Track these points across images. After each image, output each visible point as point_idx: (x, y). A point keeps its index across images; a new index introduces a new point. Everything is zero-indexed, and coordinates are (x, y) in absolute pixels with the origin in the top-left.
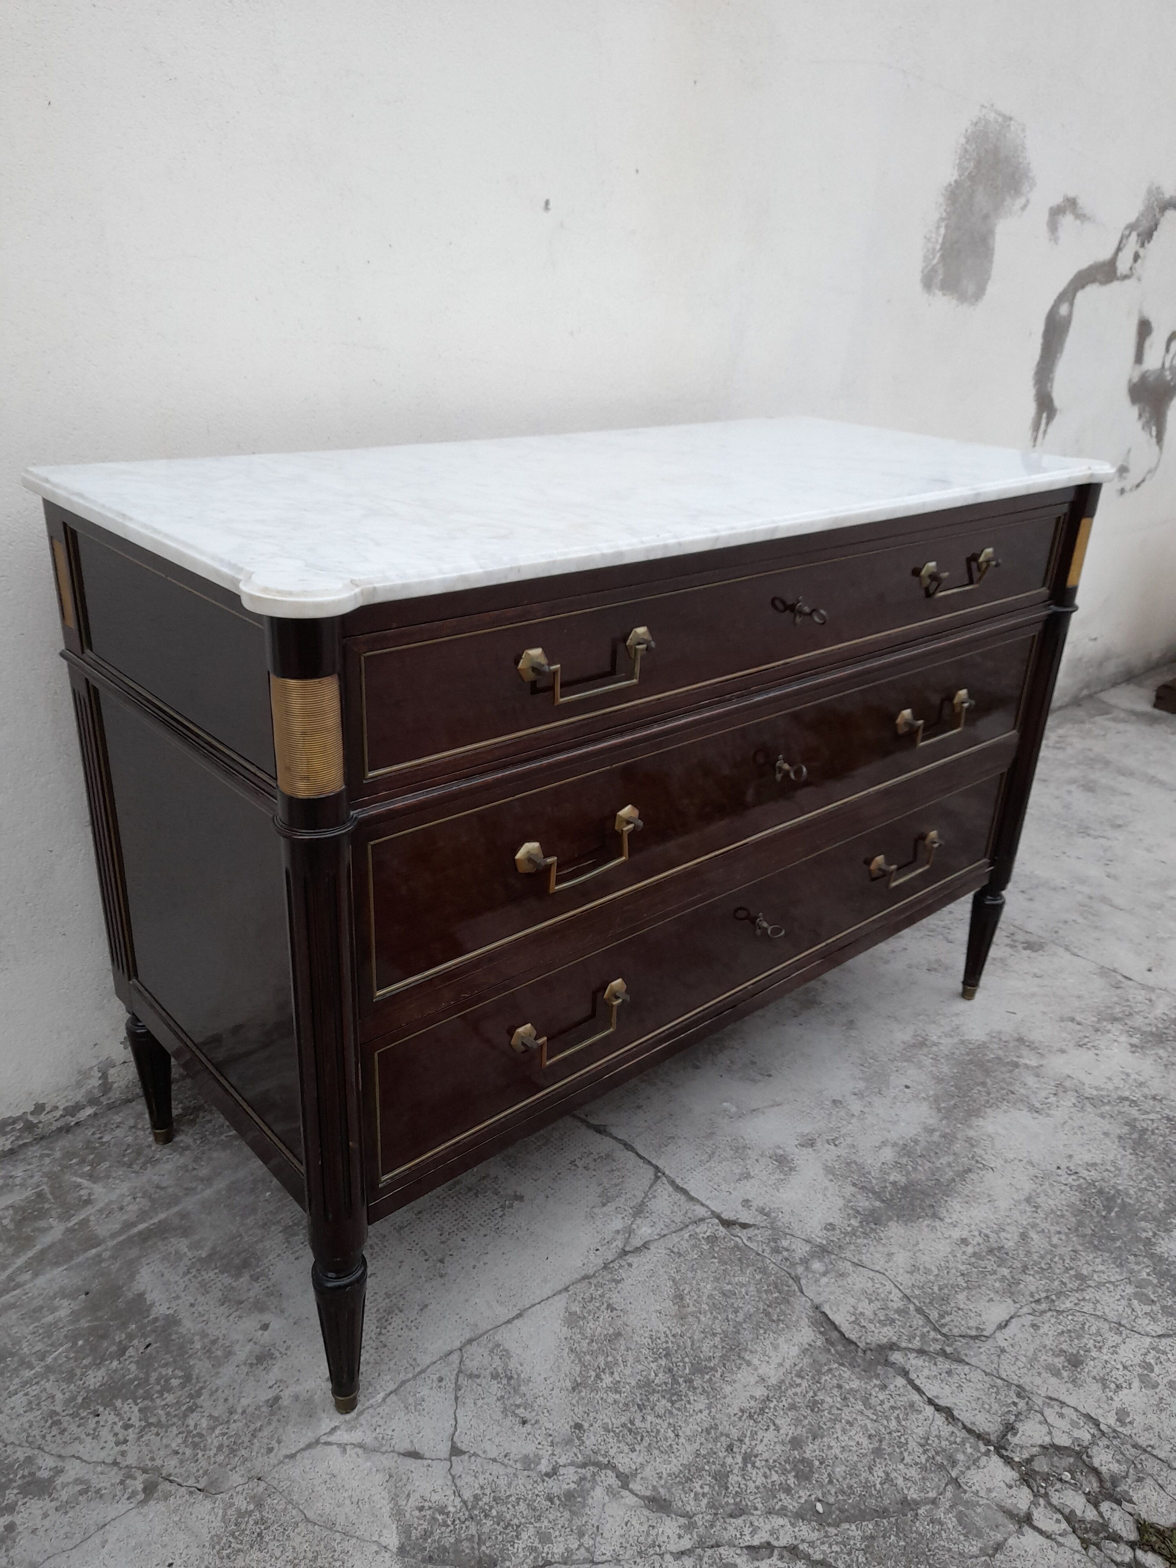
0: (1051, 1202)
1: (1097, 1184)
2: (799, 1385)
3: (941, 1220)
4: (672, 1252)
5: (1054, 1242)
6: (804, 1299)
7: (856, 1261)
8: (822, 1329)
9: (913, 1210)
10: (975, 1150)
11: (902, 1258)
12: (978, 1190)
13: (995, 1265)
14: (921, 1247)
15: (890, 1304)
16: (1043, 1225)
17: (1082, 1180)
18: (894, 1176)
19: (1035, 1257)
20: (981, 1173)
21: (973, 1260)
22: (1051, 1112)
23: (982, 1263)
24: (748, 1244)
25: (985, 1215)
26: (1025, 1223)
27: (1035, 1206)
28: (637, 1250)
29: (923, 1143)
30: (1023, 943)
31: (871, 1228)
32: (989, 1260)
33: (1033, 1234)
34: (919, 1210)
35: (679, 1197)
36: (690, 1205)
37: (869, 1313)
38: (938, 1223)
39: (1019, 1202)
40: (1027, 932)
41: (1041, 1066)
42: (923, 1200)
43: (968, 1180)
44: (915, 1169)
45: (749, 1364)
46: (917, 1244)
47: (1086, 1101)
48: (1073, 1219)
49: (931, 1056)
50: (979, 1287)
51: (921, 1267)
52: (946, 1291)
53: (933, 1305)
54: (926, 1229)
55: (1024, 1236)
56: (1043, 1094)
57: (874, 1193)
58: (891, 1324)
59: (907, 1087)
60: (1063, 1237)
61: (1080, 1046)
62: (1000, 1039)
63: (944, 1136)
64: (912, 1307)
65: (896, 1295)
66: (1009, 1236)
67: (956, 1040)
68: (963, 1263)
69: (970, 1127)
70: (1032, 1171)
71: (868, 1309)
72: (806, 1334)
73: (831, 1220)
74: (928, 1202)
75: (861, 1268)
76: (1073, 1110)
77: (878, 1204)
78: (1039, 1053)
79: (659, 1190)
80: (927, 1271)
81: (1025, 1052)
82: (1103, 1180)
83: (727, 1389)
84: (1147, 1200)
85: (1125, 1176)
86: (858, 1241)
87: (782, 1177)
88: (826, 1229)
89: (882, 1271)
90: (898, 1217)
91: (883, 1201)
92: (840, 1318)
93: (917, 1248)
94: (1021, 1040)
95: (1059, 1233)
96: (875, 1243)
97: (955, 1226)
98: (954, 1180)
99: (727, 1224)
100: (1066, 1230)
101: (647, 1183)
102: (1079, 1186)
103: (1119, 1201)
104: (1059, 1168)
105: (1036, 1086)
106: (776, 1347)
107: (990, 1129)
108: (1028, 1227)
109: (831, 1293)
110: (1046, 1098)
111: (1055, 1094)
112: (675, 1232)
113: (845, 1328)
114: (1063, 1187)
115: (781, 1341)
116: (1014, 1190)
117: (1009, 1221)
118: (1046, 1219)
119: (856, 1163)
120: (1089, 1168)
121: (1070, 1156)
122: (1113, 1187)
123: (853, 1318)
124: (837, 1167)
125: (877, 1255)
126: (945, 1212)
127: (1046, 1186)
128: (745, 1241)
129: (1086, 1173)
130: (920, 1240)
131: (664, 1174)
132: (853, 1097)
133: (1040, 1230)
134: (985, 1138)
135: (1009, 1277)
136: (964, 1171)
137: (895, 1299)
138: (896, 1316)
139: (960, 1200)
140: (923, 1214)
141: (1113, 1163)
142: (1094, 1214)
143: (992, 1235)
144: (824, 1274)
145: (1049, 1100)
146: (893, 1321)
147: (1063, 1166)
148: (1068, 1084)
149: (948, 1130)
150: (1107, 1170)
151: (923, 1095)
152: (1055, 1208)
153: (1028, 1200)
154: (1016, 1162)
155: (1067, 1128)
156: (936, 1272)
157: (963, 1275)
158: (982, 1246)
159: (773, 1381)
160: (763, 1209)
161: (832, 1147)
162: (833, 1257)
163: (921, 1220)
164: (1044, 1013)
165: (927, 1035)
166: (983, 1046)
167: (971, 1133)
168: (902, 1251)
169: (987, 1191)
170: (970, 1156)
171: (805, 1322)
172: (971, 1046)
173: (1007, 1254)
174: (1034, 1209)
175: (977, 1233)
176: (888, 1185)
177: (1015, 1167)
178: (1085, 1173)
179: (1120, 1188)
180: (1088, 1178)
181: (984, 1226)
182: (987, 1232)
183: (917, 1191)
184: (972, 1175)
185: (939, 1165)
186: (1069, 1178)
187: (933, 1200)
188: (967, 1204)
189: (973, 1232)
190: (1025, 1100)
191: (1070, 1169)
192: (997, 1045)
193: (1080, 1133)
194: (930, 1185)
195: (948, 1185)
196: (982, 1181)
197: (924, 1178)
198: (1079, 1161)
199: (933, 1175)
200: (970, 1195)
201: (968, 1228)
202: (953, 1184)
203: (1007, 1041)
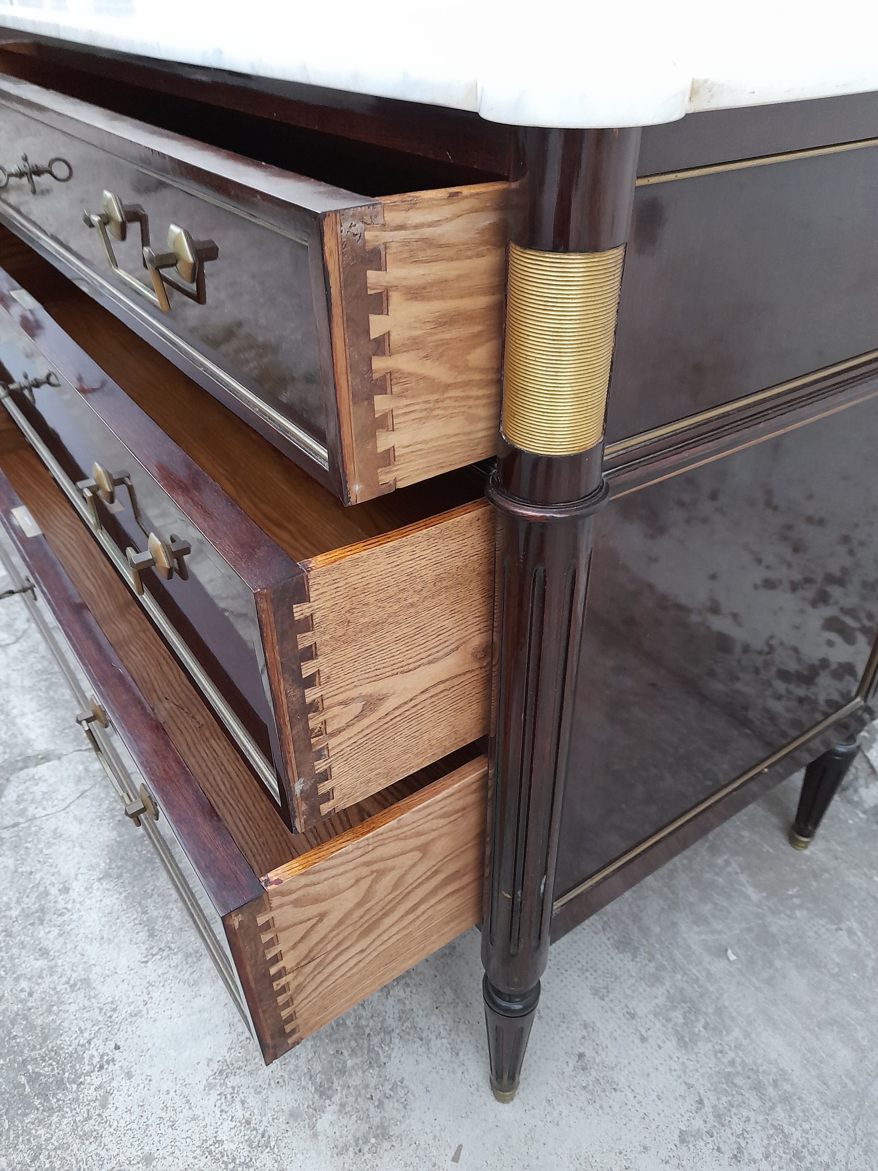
0: (73, 1008)
1: (75, 1087)
2: (6, 733)
3: (99, 879)
5: (21, 981)
6: (71, 750)
7: (87, 793)
8: (40, 757)
9: (122, 858)
10: (180, 956)
11: (73, 829)
12: (122, 932)
13: (26, 906)
14: (78, 849)
15: (34, 806)
16: (47, 980)
17: (87, 1068)
19: (15, 951)
20: (143, 947)
21: (41, 889)
22: (214, 1095)
23: (33, 896)
25: (87, 924)
26: (60, 962)
27: (75, 984)
31: (116, 816)
32: (35, 903)
33: (41, 963)
34: (120, 864)
37: (35, 789)
38: (97, 874)
39: (88, 969)
41: (315, 1135)
42: (129, 871)
43: (140, 928)
45: (39, 711)
46: (82, 847)
48: (39, 1022)
50: (11, 882)
51: (56, 841)
52: (22, 852)
53: (15, 836)
54: (94, 861)
55: (44, 952)
56: (253, 1101)
58: (17, 801)
60: (23, 995)
62: (389, 1097)
64: (22, 820)
65: (42, 813)
66: (51, 936)
67: (392, 1022)
68: (42, 879)
70: (124, 1010)
71: (39, 790)
72: (41, 745)
74: (126, 875)
75: (78, 795)
76: (210, 1132)
78: (346, 1148)
80: (49, 845)
81: (351, 1126)
82: (76, 1100)
83: (28, 697)
84: (21, 1147)
85: (70, 1140)
86: (107, 802)
89: (68, 809)
90: (119, 842)
92: (43, 769)
93: (77, 845)
94: (383, 1132)
95: (30, 994)
96: (98, 814)
97: (86, 889)
98: (145, 912)
100: (29, 1004)
102: (81, 1060)
103: (37, 1102)
104: (117, 1047)
105: (272, 1099)
106: (42, 727)
107: (206, 989)
108: (52, 963)
109: (67, 769)
110: (243, 1102)
111: (248, 1122)
113: (32, 771)
114: (86, 1035)
115: (46, 730)
116: (107, 972)
117: (69, 946)
118: (54, 989)
120: (102, 1092)
121: (129, 1075)
122: (60, 1109)
123: (36, 777)
125: (85, 811)
126: (108, 887)
127: (95, 1014)
129: (97, 1082)
130: (85, 851)
133: (45, 973)
134: (195, 976)
135: (7, 913)
136: (153, 929)
137: (36, 811)
138: (21, 807)
139: (116, 907)
140: (114, 865)
141: (98, 1137)
142: (35, 1054)
143: (60, 920)
144: (86, 770)
145: (238, 1104)
146: (18, 803)
147: (117, 1054)
150: (89, 1118)
152: (63, 1008)
153: (86, 982)
154: (146, 998)
155: (179, 1101)
156: (46, 851)
157: (31, 873)
158: (52, 904)
159: (18, 720)
162: (100, 779)
163: (108, 861)
165: (407, 985)
166: (373, 1061)
168: (81, 831)
169: (116, 940)
170: (173, 946)
171: (52, 747)
172: (376, 1040)
173: (32, 924)
174: (72, 982)
175: (69, 906)
177: (138, 990)
178: (96, 1079)
179: (55, 1118)
180: (88, 1079)
181: (75, 917)
182: (66, 917)
183: (145, 870)
184: (143, 935)
185: (170, 906)
186: (95, 1053)
187: (127, 881)
188: (107, 912)
189: (71, 901)
190: (248, 1068)
191: (108, 1062)
192: (373, 1082)
193: (163, 1114)
194: (147, 886)
195: (140, 903)
196: (131, 941)
197: (158, 884)
198: (114, 1084)
199: (159, 895)
200: (118, 921)
201: (78, 899)
202: (139, 910)
203: (380, 1105)
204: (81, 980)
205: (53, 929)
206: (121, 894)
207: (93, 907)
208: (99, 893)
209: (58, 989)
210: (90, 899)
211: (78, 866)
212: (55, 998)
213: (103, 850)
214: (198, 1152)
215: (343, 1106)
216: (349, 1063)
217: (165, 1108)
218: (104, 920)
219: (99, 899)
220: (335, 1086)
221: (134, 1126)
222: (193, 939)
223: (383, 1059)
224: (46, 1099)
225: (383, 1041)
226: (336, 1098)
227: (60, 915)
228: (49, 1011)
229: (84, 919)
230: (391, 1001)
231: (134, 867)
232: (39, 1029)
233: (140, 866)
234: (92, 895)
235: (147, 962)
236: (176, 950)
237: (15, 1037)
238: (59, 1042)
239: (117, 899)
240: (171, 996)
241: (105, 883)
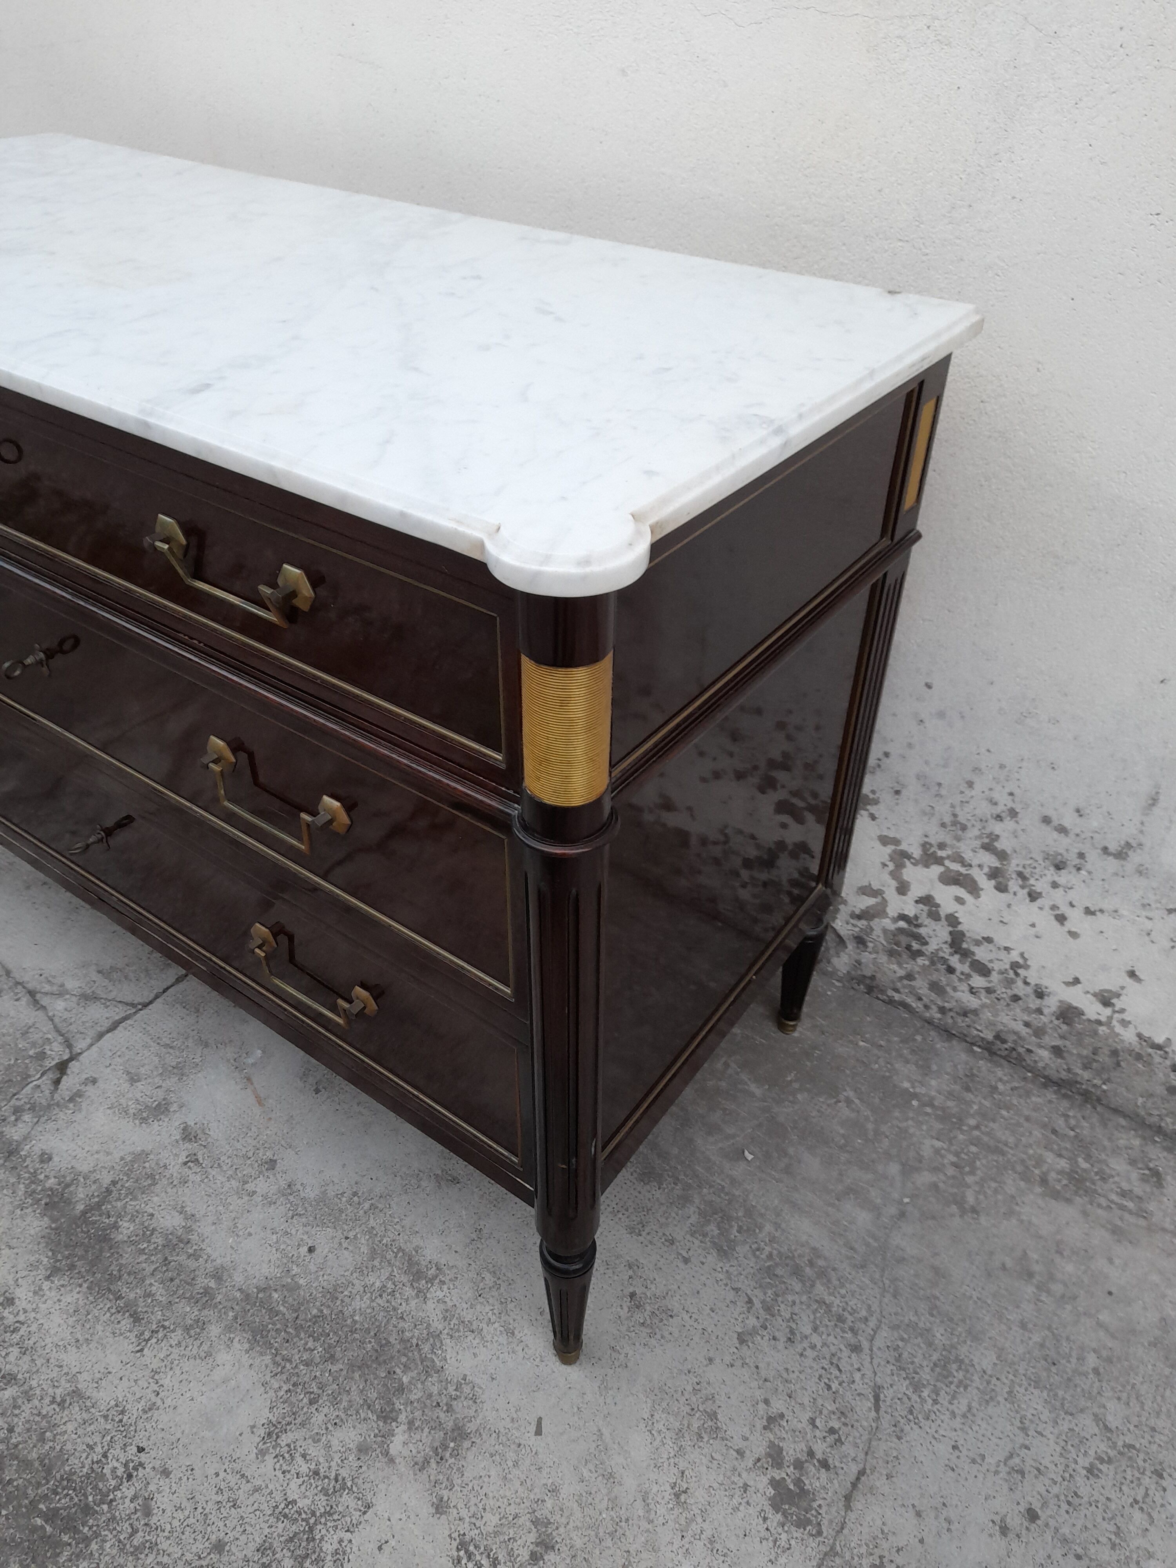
0: (70, 1427)
1: (105, 1507)
3: (48, 1278)
4: (30, 1027)
9: (67, 1247)
10: (179, 1332)
12: (99, 1328)
16: (27, 1407)
17: (113, 1483)
18: (127, 1228)
20: (132, 1336)
22: (269, 1459)
24: (31, 1085)
25: (52, 1332)
26: (34, 1383)
27: (63, 1401)
28: (36, 1002)
29: (192, 1264)
30: (798, 1482)
31: (40, 1200)
33: (11, 1392)
34: (67, 1253)
35: (107, 1024)
36: (92, 1033)
38: (42, 1272)
39: (73, 1379)
40: (848, 1498)
41: (392, 1461)
42: (82, 1258)
43: (119, 1316)
44: (142, 1251)
46: (10, 1247)
47: (302, 1526)
48: (34, 1455)
49: (390, 1285)
54: (33, 1258)
55: (10, 1379)
56: (314, 1451)
57: (99, 1205)
59: (311, 1250)
61: (463, 1545)
62: (456, 1398)
63: (207, 1291)
66: (12, 1358)
67: (437, 1325)
69: (229, 1329)
70: (134, 1410)
73: (56, 1159)
74: (79, 1264)
76: (278, 1496)
77: (80, 1207)
78: (427, 1461)
79: (117, 1009)
81: (426, 1439)
82: (113, 1518)
85: (121, 1561)
86: (22, 1186)
87: (131, 1111)
88: (43, 1154)
91: (84, 1213)
94: (459, 1433)
95: (11, 1430)
96: (16, 1203)
97: (35, 1293)
98: (119, 1298)
99: (62, 1067)
100: (14, 1441)
101: (129, 999)
102: (102, 1477)
103: (65, 1538)
104: (141, 1450)
105: (335, 1443)
107: (223, 1357)
108: (26, 1387)
110: (304, 1456)
111: (316, 1473)
112: (55, 1027)
114: (98, 1449)
116: (98, 1376)
117: (39, 1362)
118: (39, 1414)
119: (154, 1184)
120: (140, 1501)
121: (166, 1473)
122: (97, 1535)
124: (147, 1165)
126: (62, 1282)
127: (102, 1424)
128: (35, 1083)
129: (130, 1493)
130: (15, 1251)
131: (141, 1010)
132: (283, 1184)
133: (20, 1401)
134: (205, 1347)
136: (135, 1312)
139: (81, 1302)
140: (59, 1257)
141: (153, 1546)
142: (43, 1490)
143: (16, 1337)
145: (299, 1460)
147: (143, 1457)
148: (347, 1500)
149: (219, 1298)
150: (135, 1531)
151: (295, 1270)
152: (58, 1430)
153: (76, 1393)
154: (155, 1387)
155: (233, 1480)
160: (80, 1096)
161: (183, 1158)
163: (50, 1254)
164: (554, 1491)
165: (442, 1283)
166: (430, 1369)
167: (214, 1330)
169: (96, 1337)
170: (167, 1324)
172: (426, 1348)
174: (58, 1399)
175: (21, 1318)
176: (113, 1219)
177: (143, 1383)
178: (128, 1490)
179: (94, 1546)
180: (119, 1494)
181: (34, 1328)
182: (22, 1332)
183: (101, 1250)
184: (126, 1323)
185: (147, 1282)
186: (116, 1464)
187: (83, 1270)
188: (71, 1311)
189: (21, 1312)
190: (299, 1421)
191: (135, 1469)
192: (435, 1390)
193: (220, 1498)
194: (111, 1269)
195: (109, 1290)
196: (114, 1333)
197: (123, 1262)
198: (152, 1487)
199: (129, 1274)
200: (89, 1317)
201: (29, 1307)
202: (111, 1297)
203: (450, 1409)
204: (68, 1394)
205: (11, 1349)
206: (80, 1286)
207: (53, 1310)
208: (53, 1293)
209: (44, 1412)
210: (45, 1302)
211: (13, 1270)
212: (44, 1424)
213: (39, 1243)
214: (272, 1520)
215: (411, 1423)
216: (405, 1379)
217: (220, 1491)
218: (71, 1321)
219: (56, 1299)
220: (397, 1406)
221: (191, 1520)
222: (188, 1309)
223: (438, 1364)
224: (76, 1530)
225: (433, 1346)
226: (402, 1417)
227: (13, 1332)
228: (42, 1439)
229: (46, 1327)
230: (430, 1305)
231: (86, 1251)
232: (37, 1464)
233: (93, 1248)
234: (45, 1297)
235: (141, 1350)
236: (172, 1327)
237: (10, 1482)
238: (67, 1468)
239: (78, 1293)
240: (184, 1376)
241: (56, 1280)
